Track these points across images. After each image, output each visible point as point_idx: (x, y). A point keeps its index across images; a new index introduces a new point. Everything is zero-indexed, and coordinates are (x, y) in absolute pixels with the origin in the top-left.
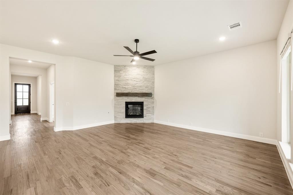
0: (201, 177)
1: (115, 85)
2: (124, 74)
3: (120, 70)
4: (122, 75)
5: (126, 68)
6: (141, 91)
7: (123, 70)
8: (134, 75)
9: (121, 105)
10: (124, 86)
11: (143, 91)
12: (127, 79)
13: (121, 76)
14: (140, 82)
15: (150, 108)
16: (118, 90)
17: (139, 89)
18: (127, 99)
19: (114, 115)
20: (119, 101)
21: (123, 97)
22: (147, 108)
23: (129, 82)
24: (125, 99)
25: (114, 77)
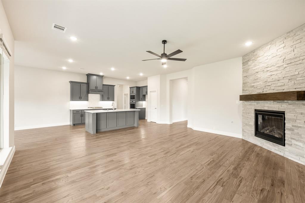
0: (87, 174)
1: (244, 84)
2: (253, 64)
3: (248, 61)
4: (250, 67)
5: (255, 53)
6: (280, 88)
7: (252, 59)
8: (266, 61)
9: (249, 113)
10: (253, 85)
11: (283, 88)
12: (257, 71)
13: (249, 70)
14: (277, 70)
15: (300, 127)
16: (246, 90)
17: (275, 86)
18: (257, 104)
19: (241, 127)
20: (247, 107)
21: (252, 101)
22: (293, 126)
23: (259, 76)
24: (254, 105)
25: (243, 73)
